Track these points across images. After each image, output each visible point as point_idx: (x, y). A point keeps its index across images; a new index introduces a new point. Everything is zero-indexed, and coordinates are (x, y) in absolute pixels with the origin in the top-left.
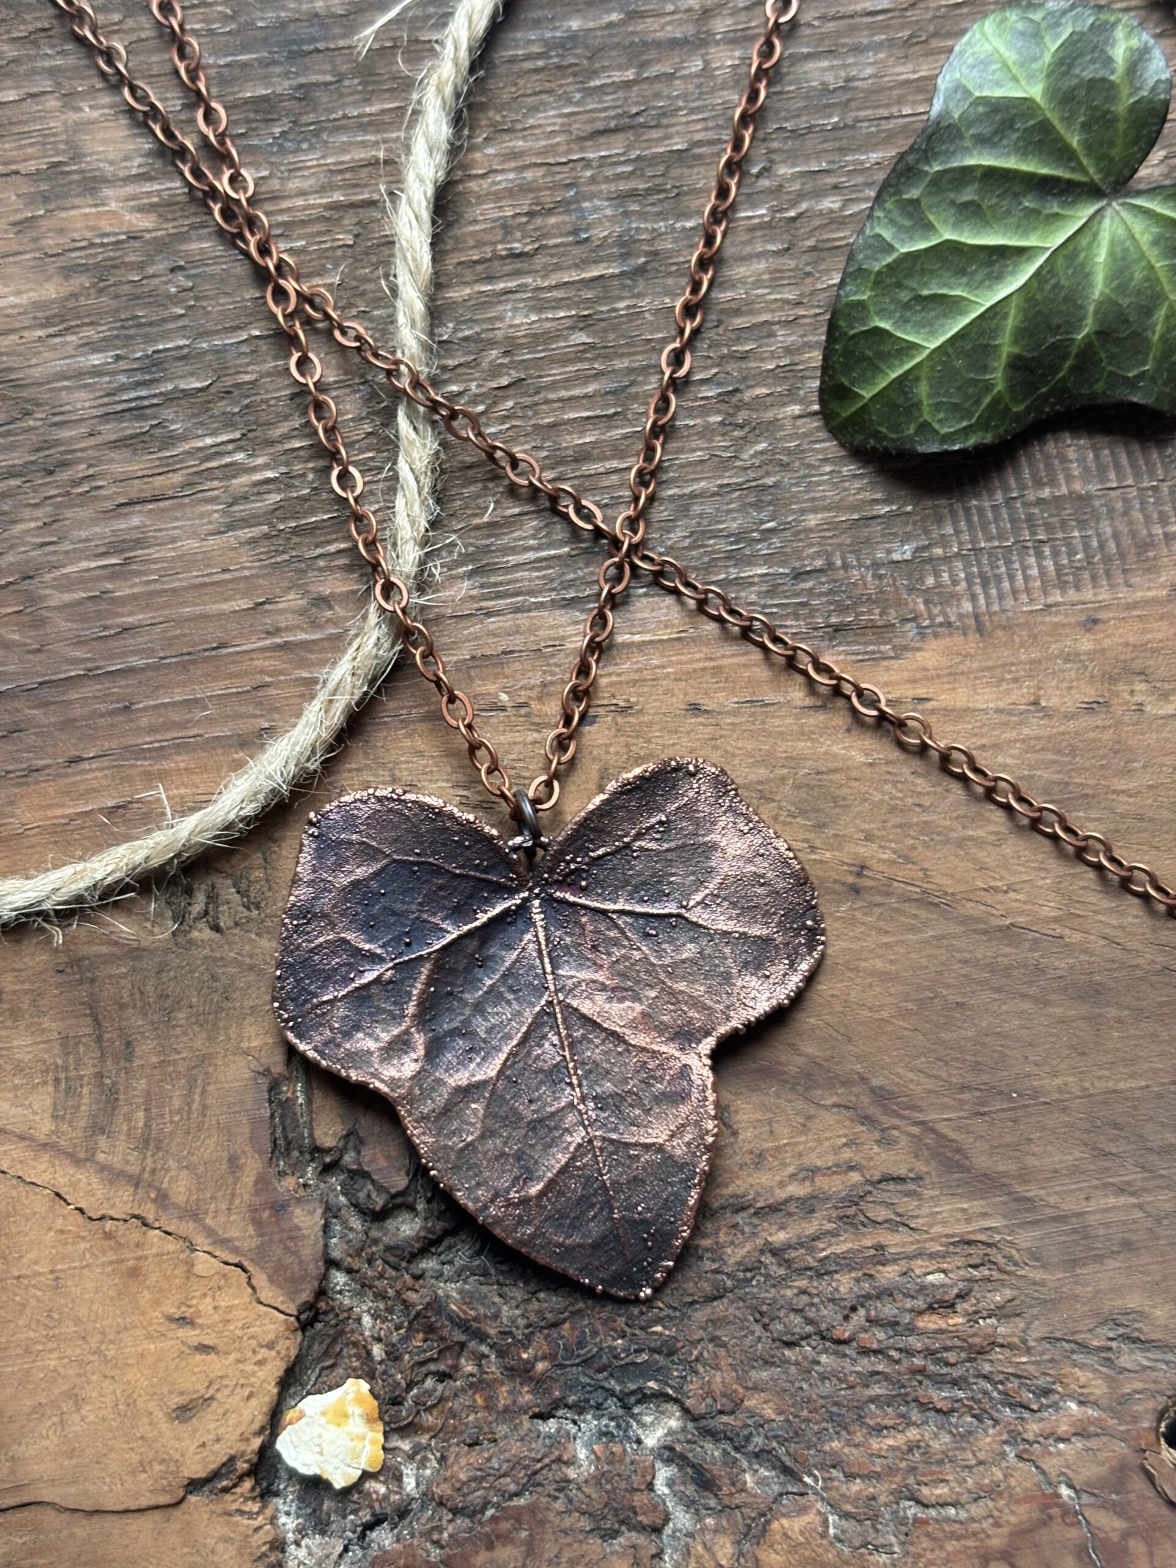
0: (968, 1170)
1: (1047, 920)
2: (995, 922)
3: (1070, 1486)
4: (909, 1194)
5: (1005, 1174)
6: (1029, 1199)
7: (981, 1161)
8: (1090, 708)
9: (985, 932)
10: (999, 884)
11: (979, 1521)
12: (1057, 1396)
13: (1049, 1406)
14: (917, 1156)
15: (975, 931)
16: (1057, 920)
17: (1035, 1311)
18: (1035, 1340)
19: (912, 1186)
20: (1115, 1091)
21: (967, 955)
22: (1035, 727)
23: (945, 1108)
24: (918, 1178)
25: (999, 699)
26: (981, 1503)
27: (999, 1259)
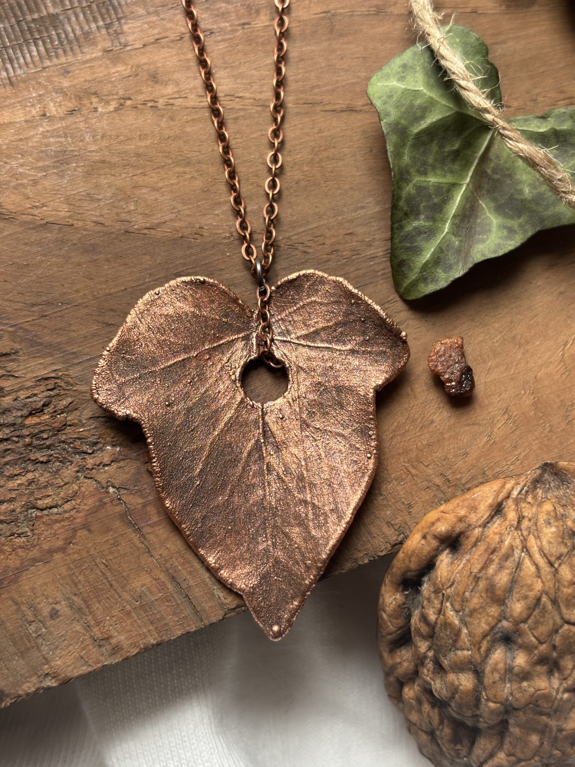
0: (41, 344)
1: (65, 217)
2: (38, 223)
3: (114, 487)
4: (13, 360)
5: (59, 343)
6: (74, 353)
7: (47, 339)
8: (72, 112)
9: (34, 228)
10: (38, 204)
11: (69, 511)
12: (101, 445)
13: (98, 450)
14: (14, 342)
15: (29, 229)
16: (70, 217)
17: (84, 406)
18: (86, 419)
19: (14, 357)
20: (110, 294)
21: (27, 241)
22: (45, 127)
23: (25, 316)
24: (16, 352)
25: (25, 115)
26: (69, 503)
27: (63, 384)
